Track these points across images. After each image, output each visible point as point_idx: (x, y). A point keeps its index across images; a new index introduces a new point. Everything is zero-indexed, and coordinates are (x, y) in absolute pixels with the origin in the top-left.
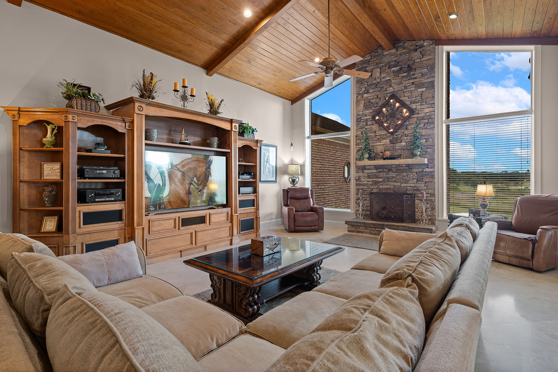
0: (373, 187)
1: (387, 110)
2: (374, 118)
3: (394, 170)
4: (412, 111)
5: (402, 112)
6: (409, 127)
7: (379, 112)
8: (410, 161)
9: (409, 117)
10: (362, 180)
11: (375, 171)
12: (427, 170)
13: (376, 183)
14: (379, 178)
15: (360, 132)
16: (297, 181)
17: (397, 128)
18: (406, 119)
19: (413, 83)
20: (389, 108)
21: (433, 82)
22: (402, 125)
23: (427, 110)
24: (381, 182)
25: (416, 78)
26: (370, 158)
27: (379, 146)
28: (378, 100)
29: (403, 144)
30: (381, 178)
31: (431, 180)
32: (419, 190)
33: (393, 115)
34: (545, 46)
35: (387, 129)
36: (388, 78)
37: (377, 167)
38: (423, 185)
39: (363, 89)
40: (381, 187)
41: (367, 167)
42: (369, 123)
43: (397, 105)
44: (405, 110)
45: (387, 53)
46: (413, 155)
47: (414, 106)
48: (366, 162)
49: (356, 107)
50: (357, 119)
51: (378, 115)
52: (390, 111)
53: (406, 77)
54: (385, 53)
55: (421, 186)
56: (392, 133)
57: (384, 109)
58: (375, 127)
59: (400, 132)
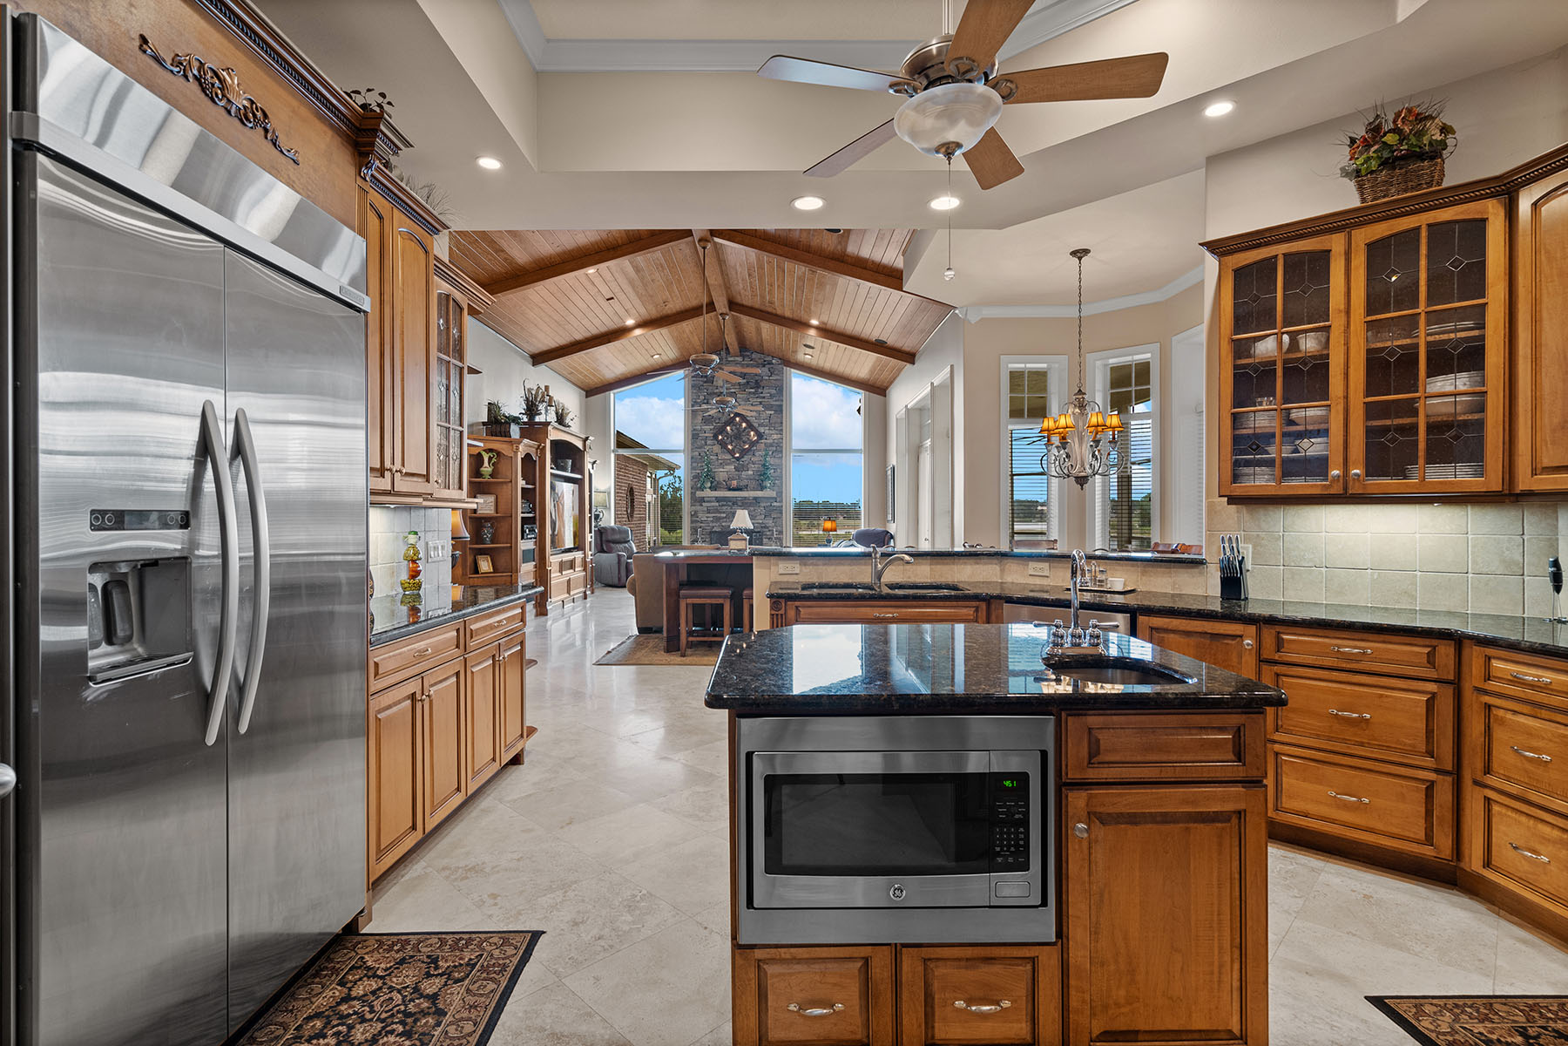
0: (714, 524)
1: (731, 429)
2: (715, 437)
3: (740, 504)
4: (760, 436)
5: (749, 434)
6: (757, 454)
7: (722, 430)
8: (759, 494)
9: (757, 441)
10: (700, 515)
11: (717, 504)
12: (775, 504)
13: (718, 519)
14: (721, 513)
15: (697, 453)
16: (601, 516)
17: (744, 452)
18: (753, 444)
19: (761, 403)
20: (734, 427)
21: (781, 406)
22: (749, 450)
23: (775, 437)
24: (724, 518)
25: (764, 398)
26: (713, 488)
27: (722, 473)
28: (720, 415)
29: (750, 472)
30: (724, 513)
31: (779, 515)
32: (768, 528)
33: (738, 436)
34: (871, 394)
35: (732, 453)
36: (733, 391)
37: (718, 499)
38: (771, 522)
39: (703, 398)
40: (723, 524)
41: (705, 499)
42: (709, 442)
43: (744, 425)
44: (752, 433)
45: (732, 359)
46: (762, 488)
47: (761, 430)
48: (708, 493)
49: (692, 418)
50: (693, 435)
51: (721, 433)
52: (736, 431)
53: (754, 393)
54: (730, 359)
55: (770, 522)
56: (738, 459)
57: (728, 428)
58: (717, 448)
59: (746, 458)
